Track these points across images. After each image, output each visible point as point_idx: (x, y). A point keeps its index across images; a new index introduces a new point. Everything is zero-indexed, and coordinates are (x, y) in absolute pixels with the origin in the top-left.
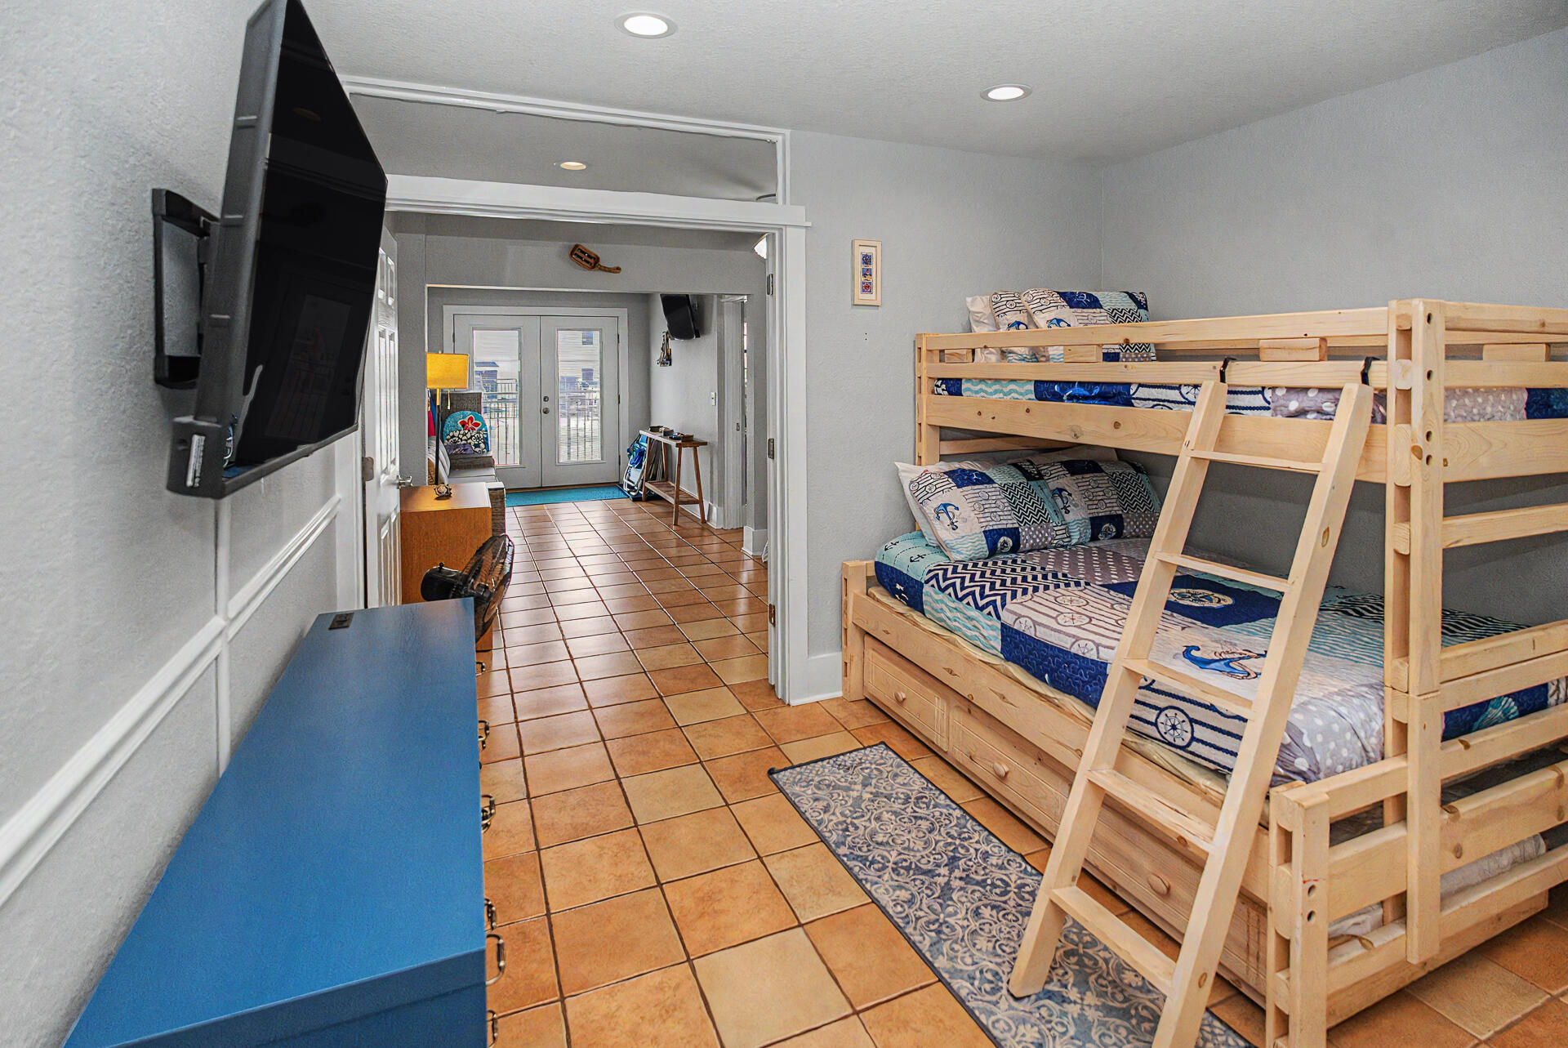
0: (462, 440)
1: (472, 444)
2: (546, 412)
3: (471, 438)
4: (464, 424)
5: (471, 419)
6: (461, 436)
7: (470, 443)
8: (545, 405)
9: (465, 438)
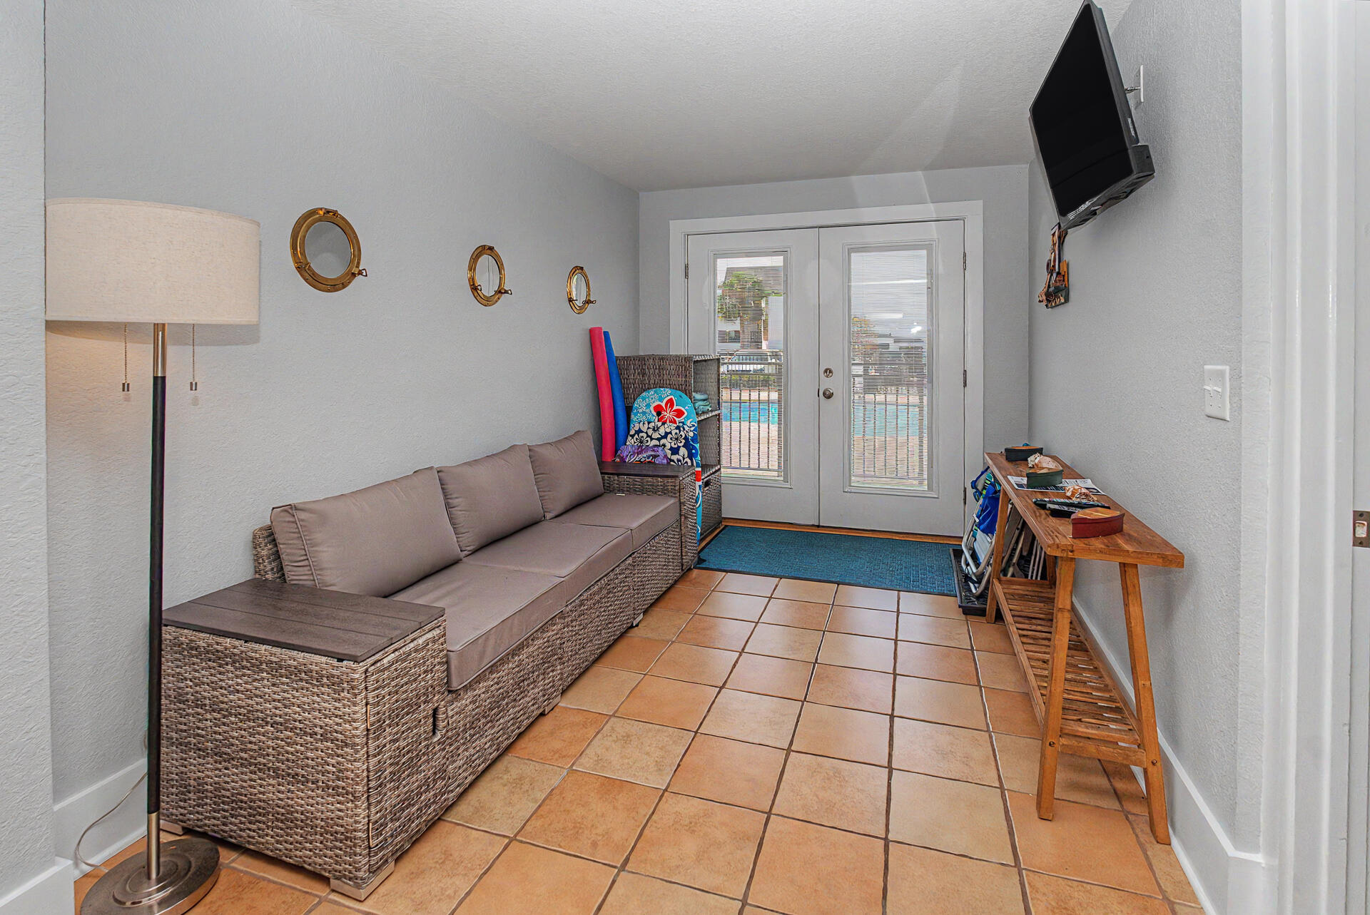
0: (652, 439)
1: (668, 446)
2: (828, 396)
3: (665, 437)
4: (659, 410)
5: (671, 401)
6: (650, 432)
7: (664, 445)
8: (827, 383)
9: (656, 435)
